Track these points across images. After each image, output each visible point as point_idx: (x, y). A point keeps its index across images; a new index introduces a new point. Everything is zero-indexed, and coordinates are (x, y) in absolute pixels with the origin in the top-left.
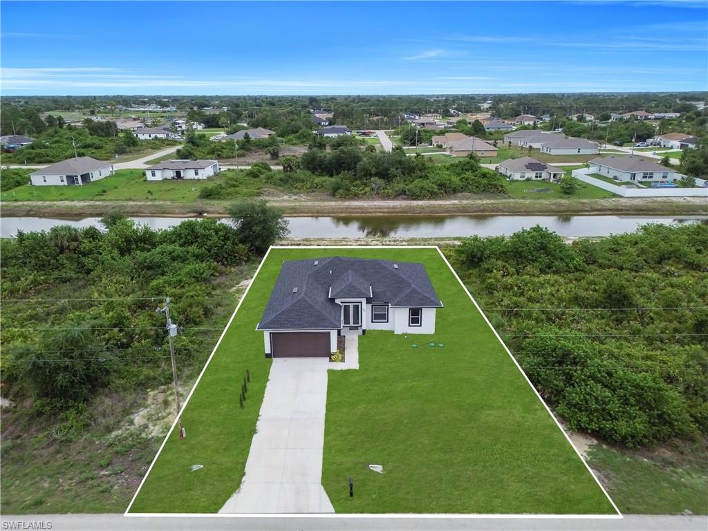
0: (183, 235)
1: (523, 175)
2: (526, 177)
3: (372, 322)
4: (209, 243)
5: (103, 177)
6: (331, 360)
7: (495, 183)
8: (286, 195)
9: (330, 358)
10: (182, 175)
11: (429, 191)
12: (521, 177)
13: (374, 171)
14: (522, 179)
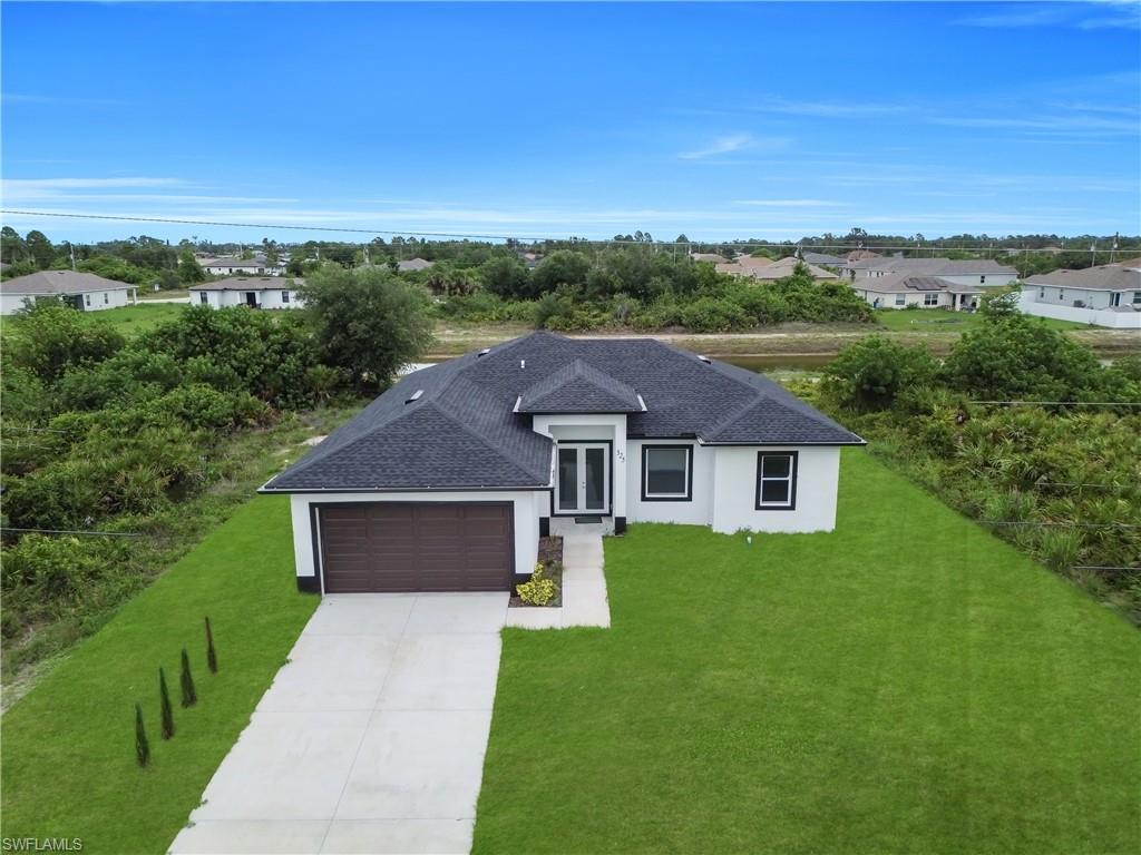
0: (180, 336)
1: (901, 299)
2: (907, 303)
3: (644, 499)
4: (241, 353)
5: (111, 305)
6: (516, 602)
7: (854, 304)
8: (450, 329)
9: (514, 594)
10: (258, 302)
11: (727, 317)
12: (898, 302)
13: (618, 283)
14: (900, 307)
